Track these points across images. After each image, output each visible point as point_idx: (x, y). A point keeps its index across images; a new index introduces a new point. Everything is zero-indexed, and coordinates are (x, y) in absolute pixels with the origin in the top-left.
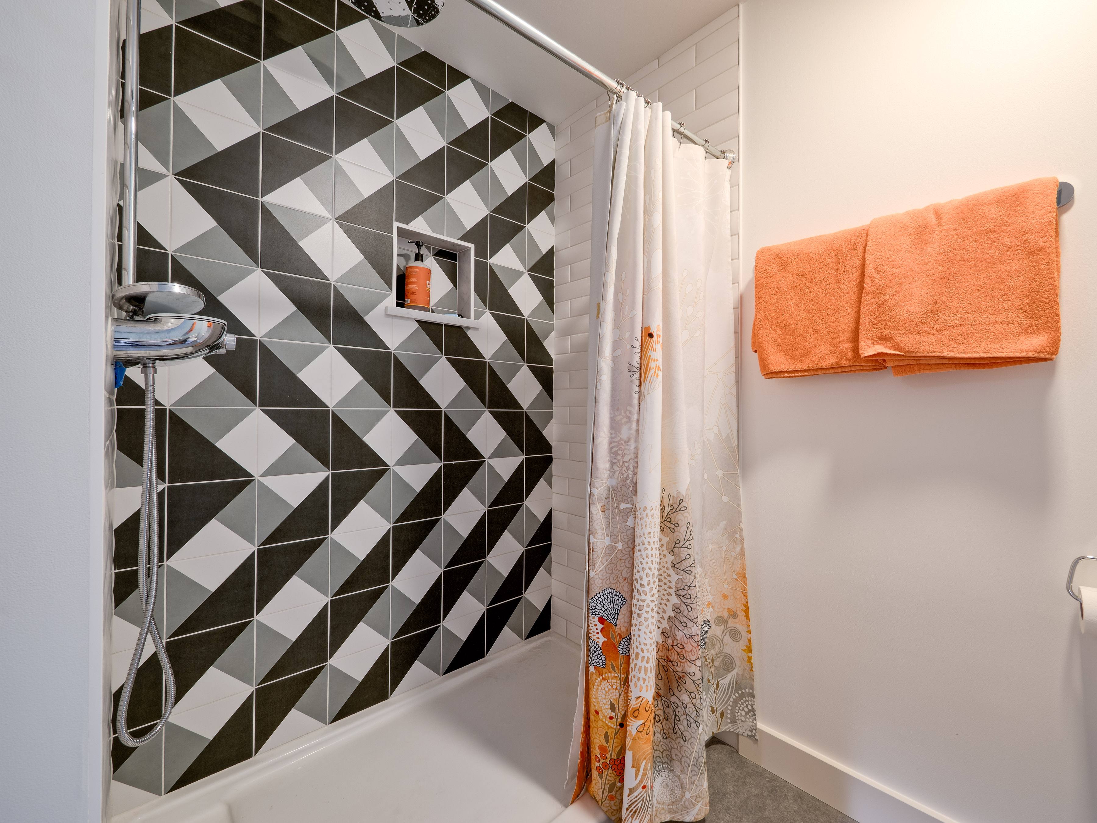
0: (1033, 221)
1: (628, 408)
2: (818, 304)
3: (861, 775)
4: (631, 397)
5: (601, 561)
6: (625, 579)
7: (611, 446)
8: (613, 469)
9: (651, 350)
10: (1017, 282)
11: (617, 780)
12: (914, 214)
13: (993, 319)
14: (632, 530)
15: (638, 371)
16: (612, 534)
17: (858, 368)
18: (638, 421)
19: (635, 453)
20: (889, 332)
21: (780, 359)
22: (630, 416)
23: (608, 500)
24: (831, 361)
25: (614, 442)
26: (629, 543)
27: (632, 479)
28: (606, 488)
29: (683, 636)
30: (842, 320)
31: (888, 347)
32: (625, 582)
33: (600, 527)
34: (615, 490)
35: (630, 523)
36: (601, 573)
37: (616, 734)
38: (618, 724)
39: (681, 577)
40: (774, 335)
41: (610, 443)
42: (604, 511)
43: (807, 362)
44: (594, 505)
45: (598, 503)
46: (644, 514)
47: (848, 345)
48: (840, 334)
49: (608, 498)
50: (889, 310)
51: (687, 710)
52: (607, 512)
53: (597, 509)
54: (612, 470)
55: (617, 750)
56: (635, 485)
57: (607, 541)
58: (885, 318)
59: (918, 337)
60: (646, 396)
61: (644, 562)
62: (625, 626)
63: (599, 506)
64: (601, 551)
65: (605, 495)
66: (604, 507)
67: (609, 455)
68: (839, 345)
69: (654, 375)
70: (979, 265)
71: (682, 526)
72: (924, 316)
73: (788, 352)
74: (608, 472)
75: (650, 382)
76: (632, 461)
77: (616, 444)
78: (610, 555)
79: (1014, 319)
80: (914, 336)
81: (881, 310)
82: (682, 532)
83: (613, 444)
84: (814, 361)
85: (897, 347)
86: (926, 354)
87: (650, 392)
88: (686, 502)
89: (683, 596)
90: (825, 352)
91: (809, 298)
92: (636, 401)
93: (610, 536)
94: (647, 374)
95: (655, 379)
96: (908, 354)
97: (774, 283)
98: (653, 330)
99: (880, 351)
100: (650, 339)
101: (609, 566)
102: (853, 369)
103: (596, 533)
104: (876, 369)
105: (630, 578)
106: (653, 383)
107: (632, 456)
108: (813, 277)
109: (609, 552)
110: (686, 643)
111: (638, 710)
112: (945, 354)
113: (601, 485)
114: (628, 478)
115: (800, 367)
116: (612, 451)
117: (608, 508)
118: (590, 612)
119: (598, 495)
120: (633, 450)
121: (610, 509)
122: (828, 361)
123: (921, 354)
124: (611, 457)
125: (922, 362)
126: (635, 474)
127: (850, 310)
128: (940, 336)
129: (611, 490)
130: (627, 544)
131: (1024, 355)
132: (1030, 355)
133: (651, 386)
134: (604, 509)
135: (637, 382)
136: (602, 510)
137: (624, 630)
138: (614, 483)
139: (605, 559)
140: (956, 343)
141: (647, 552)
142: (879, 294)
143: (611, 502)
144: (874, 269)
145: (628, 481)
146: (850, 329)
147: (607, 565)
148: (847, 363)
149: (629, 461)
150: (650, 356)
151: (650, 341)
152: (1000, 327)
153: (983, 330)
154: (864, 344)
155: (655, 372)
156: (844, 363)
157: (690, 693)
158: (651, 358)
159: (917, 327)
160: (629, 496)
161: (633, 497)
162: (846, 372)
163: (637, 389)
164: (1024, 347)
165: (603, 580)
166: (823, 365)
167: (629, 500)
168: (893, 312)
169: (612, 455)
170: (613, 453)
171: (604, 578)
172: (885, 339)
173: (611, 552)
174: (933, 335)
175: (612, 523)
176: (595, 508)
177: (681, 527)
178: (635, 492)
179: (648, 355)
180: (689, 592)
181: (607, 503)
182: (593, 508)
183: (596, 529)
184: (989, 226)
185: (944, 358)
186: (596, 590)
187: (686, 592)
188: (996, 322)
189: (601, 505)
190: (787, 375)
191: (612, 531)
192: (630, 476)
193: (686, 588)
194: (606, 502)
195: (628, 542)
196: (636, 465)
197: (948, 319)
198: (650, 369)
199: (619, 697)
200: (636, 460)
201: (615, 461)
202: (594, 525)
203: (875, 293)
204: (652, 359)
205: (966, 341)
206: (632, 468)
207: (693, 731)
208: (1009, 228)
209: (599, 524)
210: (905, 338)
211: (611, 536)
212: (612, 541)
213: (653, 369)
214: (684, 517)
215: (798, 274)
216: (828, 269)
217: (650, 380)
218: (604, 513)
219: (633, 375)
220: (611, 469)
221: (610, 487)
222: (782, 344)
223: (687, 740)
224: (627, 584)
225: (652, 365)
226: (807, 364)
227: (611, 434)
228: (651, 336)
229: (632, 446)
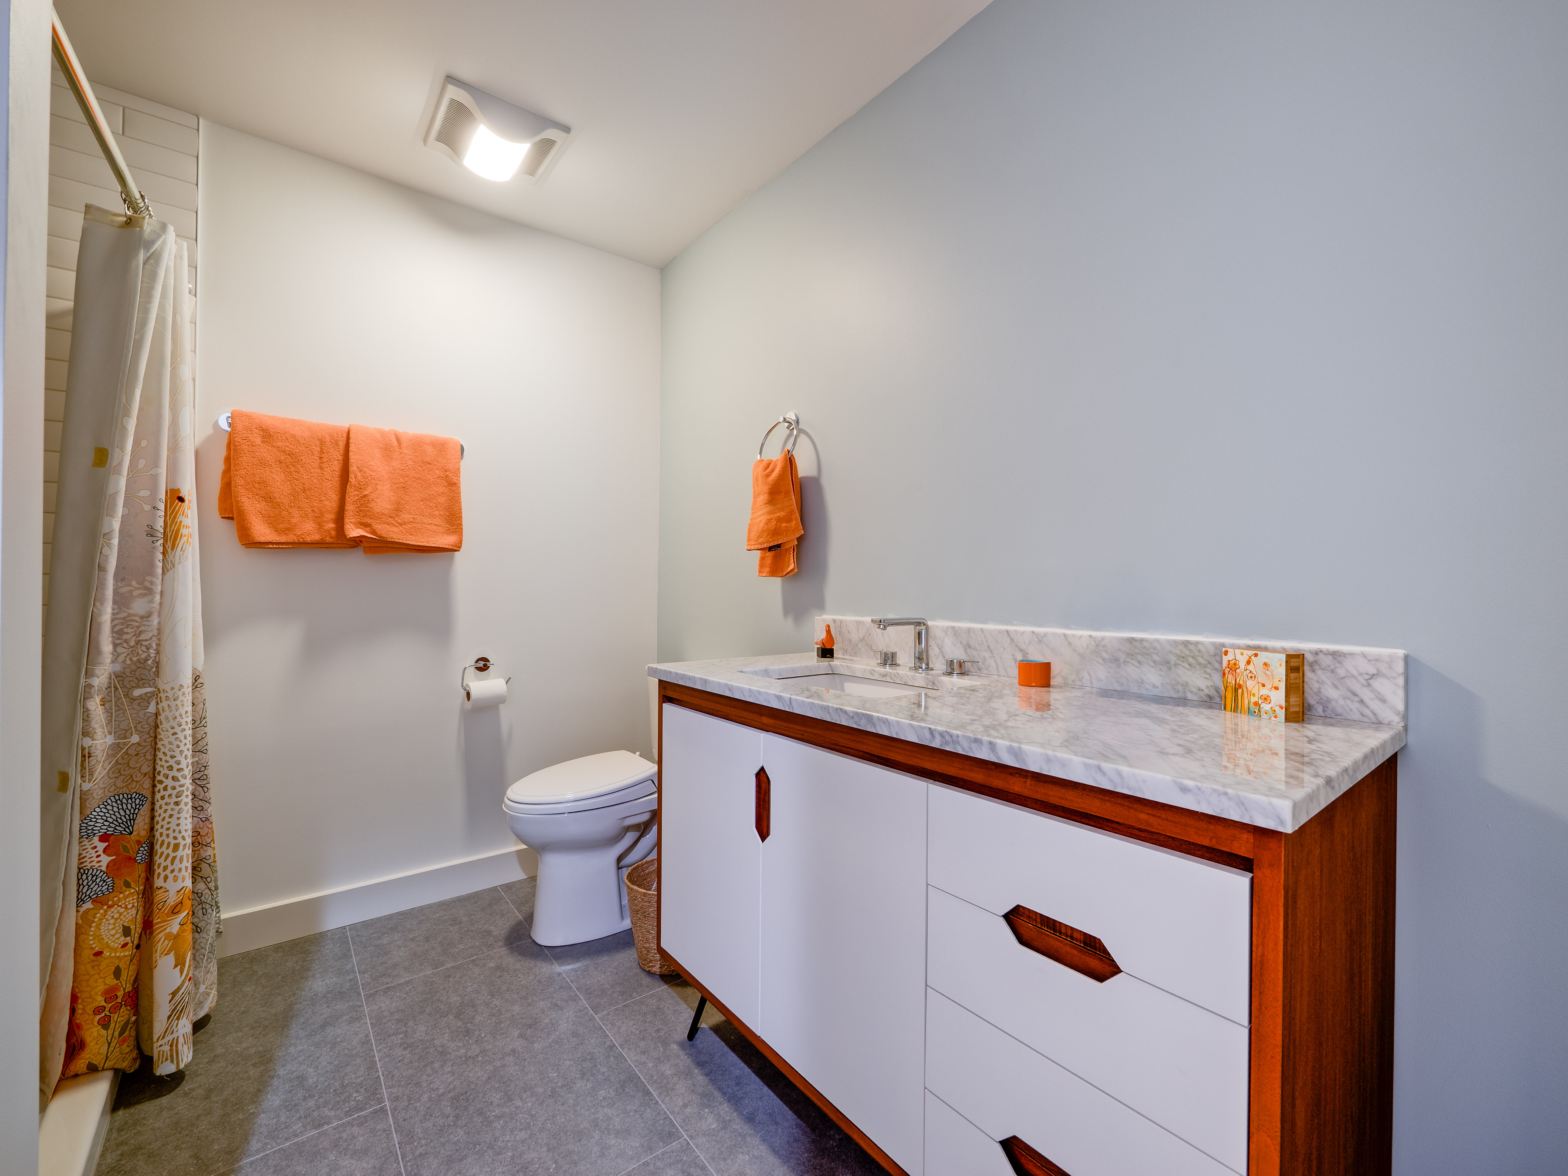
0: (451, 465)
1: (148, 578)
2: (304, 484)
3: (334, 890)
4: (152, 565)
5: (103, 766)
6: (146, 774)
7: (113, 624)
8: (117, 652)
9: (183, 515)
10: (442, 500)
11: (131, 1015)
12: (383, 433)
13: (430, 522)
14: (154, 717)
15: (162, 536)
16: (117, 730)
17: (339, 546)
18: (162, 593)
19: (158, 629)
20: (369, 521)
21: (265, 530)
22: (152, 587)
23: (109, 690)
24: (316, 537)
25: (116, 619)
26: (152, 731)
27: (155, 659)
28: (108, 676)
29: (198, 822)
30: (326, 503)
31: (366, 531)
32: (145, 778)
33: (99, 725)
34: (119, 676)
35: (152, 709)
36: (101, 782)
37: (131, 961)
38: (134, 947)
39: (197, 759)
40: (258, 505)
41: (112, 621)
42: (104, 705)
43: (292, 536)
44: (91, 700)
45: (98, 695)
46: (180, 693)
47: (332, 525)
48: (325, 514)
49: (109, 687)
50: (368, 503)
51: (202, 898)
52: (107, 705)
53: (95, 705)
54: (115, 653)
55: (133, 978)
56: (157, 664)
57: (110, 740)
58: (365, 509)
59: (388, 527)
60: (176, 565)
61: (181, 745)
62: (145, 828)
63: (98, 699)
64: (101, 754)
65: (106, 686)
66: (104, 700)
67: (111, 635)
68: (324, 524)
69: (187, 543)
70: (423, 483)
71: (199, 704)
72: (392, 512)
73: (273, 522)
74: (111, 656)
75: (181, 550)
76: (155, 639)
77: (120, 621)
78: (114, 756)
79: (441, 523)
80: (386, 526)
81: (362, 502)
82: (198, 711)
83: (116, 622)
84: (299, 535)
85: (373, 532)
86: (393, 540)
87: (182, 561)
88: (202, 678)
89: (199, 779)
90: (310, 528)
91: (295, 477)
92: (160, 571)
93: (113, 733)
94: (178, 541)
95: (188, 547)
96: (381, 539)
97: (258, 454)
98: (184, 493)
99: (363, 534)
100: (180, 503)
101: (113, 770)
102: (335, 546)
103: (95, 733)
104: (351, 547)
105: (152, 771)
106: (186, 551)
107: (155, 632)
108: (299, 458)
109: (113, 753)
110: (201, 827)
111: (181, 903)
112: (404, 541)
113: (103, 672)
114: (149, 658)
115: (285, 540)
116: (115, 630)
117: (108, 700)
118: (86, 834)
119: (99, 685)
120: (156, 626)
121: (111, 701)
122: (313, 537)
123: (390, 540)
124: (113, 637)
125: (389, 545)
126: (158, 652)
127: (334, 496)
128: (401, 528)
129: (113, 677)
130: (149, 734)
131: (446, 547)
132: (450, 547)
133: (183, 554)
134: (103, 703)
135: (161, 549)
136: (102, 703)
137: (143, 833)
138: (118, 667)
139: (107, 762)
140: (411, 535)
141: (185, 733)
142: (361, 489)
143: (113, 692)
144: (357, 468)
145: (150, 662)
146: (334, 511)
147: (110, 769)
148: (331, 540)
149: (151, 638)
150: (181, 522)
151: (181, 505)
152: (434, 527)
153: (425, 527)
154: (349, 527)
155: (188, 539)
156: (328, 539)
157: (206, 878)
158: (182, 524)
159: (388, 519)
160: (151, 679)
161: (156, 679)
162: (327, 548)
163: (161, 557)
164: (446, 542)
165: (105, 788)
166: (308, 539)
167: (151, 683)
168: (371, 506)
169: (114, 635)
170: (118, 633)
171: (106, 786)
172: (365, 525)
173: (116, 752)
174: (397, 526)
175: (117, 716)
176: (92, 703)
177: (196, 706)
178: (157, 673)
179: (179, 520)
180: (206, 772)
181: (107, 695)
182: (91, 703)
183: (95, 728)
184: (427, 459)
185: (403, 544)
186: (94, 805)
187: (202, 773)
188: (431, 524)
189: (100, 697)
190: (271, 546)
191: (117, 726)
192: (152, 655)
193: (203, 769)
194: (105, 694)
195: (149, 731)
196: (158, 642)
197: (406, 517)
198: (181, 536)
199: (137, 915)
200: (158, 637)
201: (118, 642)
202: (91, 724)
203: (357, 487)
204: (184, 526)
205: (416, 534)
206: (154, 646)
207: (209, 917)
208: (438, 464)
209: (99, 721)
210: (379, 527)
211: (115, 733)
212: (116, 738)
213: (185, 536)
214: (201, 694)
215: (285, 451)
216: (313, 455)
217: (182, 548)
218: (103, 707)
219: (157, 540)
220: (114, 651)
221: (112, 674)
222: (266, 516)
223: (202, 929)
224: (149, 779)
225: (184, 531)
226: (291, 538)
227: (113, 609)
228: (181, 499)
229: (155, 620)
